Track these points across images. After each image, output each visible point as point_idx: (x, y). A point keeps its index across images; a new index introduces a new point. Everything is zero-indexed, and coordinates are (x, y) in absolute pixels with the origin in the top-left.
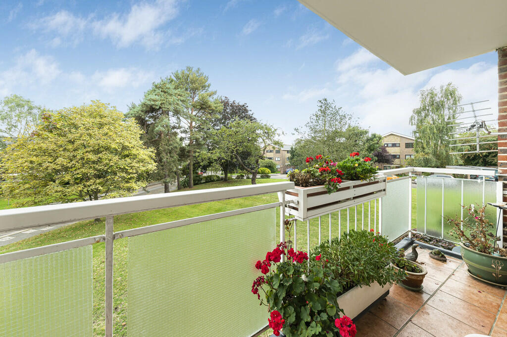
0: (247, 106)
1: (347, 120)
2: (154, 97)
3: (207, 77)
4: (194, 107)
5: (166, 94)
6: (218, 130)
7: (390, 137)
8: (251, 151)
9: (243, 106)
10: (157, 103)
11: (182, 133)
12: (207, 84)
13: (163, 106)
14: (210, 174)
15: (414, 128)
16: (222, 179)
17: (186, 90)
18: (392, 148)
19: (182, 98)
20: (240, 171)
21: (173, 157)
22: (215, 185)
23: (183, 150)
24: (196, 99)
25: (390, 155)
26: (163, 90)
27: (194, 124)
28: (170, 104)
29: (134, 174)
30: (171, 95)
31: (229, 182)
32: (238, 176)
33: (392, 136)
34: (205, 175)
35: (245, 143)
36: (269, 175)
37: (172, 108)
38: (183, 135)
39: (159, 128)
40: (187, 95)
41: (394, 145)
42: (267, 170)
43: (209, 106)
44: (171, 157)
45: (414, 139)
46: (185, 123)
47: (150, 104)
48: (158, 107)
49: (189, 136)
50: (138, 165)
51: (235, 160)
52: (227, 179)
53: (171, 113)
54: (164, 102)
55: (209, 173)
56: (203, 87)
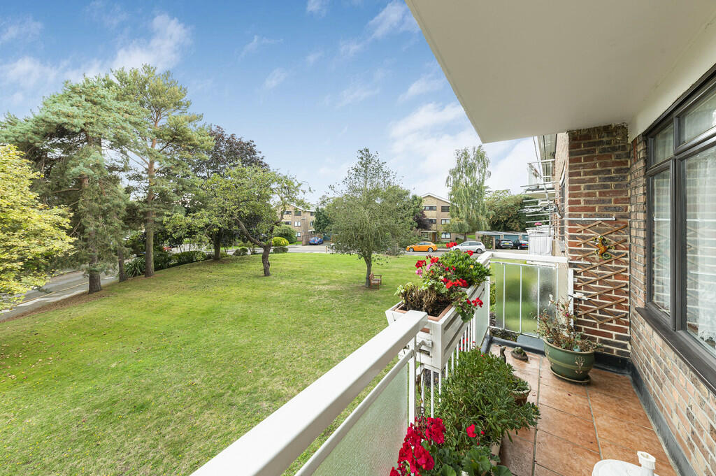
0: (255, 146)
1: (391, 178)
2: (66, 108)
3: (185, 90)
4: (158, 136)
5: (98, 107)
6: (204, 178)
7: (427, 198)
8: (261, 213)
9: (248, 144)
10: (75, 121)
11: (130, 178)
12: (183, 100)
13: (90, 128)
14: (187, 250)
15: (449, 190)
16: (209, 257)
17: (142, 104)
18: (430, 212)
19: (133, 119)
20: (242, 243)
21: (111, 224)
22: (197, 268)
23: (132, 209)
24: (163, 122)
25: (428, 219)
26: (89, 98)
27: (156, 166)
28: (106, 126)
29: (15, 261)
30: (109, 110)
31: (223, 262)
32: (237, 251)
33: (430, 198)
34: (176, 251)
35: (251, 202)
36: (286, 247)
37: (110, 132)
38: (134, 183)
39: (79, 169)
40: (143, 114)
41: (431, 208)
42: (284, 241)
43: (189, 138)
44: (106, 223)
45: (449, 202)
46: (138, 163)
47: (57, 121)
48: (78, 130)
49: (147, 185)
50: (25, 243)
51: (235, 228)
52: (220, 256)
53: (106, 143)
54: (92, 120)
55: (186, 247)
56: (175, 105)
